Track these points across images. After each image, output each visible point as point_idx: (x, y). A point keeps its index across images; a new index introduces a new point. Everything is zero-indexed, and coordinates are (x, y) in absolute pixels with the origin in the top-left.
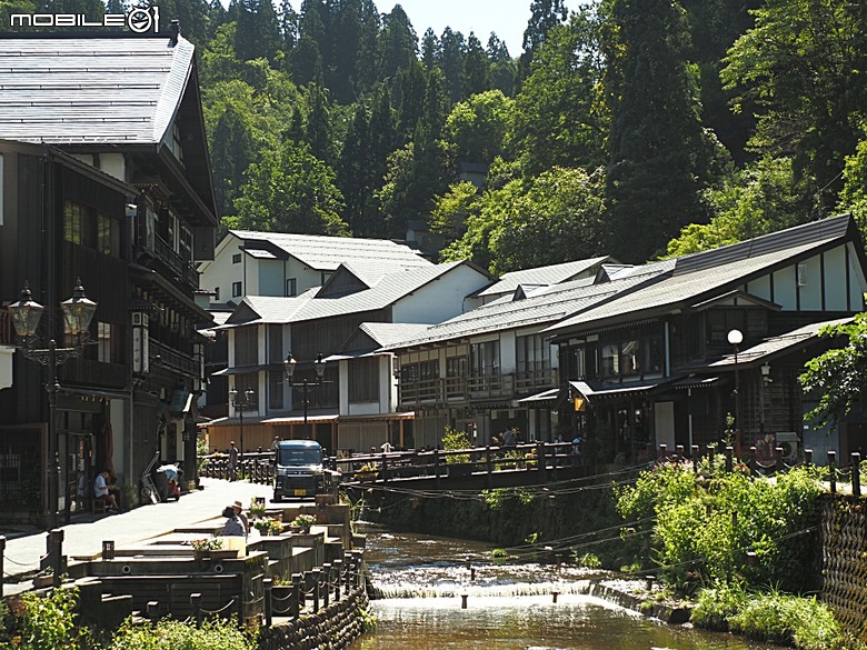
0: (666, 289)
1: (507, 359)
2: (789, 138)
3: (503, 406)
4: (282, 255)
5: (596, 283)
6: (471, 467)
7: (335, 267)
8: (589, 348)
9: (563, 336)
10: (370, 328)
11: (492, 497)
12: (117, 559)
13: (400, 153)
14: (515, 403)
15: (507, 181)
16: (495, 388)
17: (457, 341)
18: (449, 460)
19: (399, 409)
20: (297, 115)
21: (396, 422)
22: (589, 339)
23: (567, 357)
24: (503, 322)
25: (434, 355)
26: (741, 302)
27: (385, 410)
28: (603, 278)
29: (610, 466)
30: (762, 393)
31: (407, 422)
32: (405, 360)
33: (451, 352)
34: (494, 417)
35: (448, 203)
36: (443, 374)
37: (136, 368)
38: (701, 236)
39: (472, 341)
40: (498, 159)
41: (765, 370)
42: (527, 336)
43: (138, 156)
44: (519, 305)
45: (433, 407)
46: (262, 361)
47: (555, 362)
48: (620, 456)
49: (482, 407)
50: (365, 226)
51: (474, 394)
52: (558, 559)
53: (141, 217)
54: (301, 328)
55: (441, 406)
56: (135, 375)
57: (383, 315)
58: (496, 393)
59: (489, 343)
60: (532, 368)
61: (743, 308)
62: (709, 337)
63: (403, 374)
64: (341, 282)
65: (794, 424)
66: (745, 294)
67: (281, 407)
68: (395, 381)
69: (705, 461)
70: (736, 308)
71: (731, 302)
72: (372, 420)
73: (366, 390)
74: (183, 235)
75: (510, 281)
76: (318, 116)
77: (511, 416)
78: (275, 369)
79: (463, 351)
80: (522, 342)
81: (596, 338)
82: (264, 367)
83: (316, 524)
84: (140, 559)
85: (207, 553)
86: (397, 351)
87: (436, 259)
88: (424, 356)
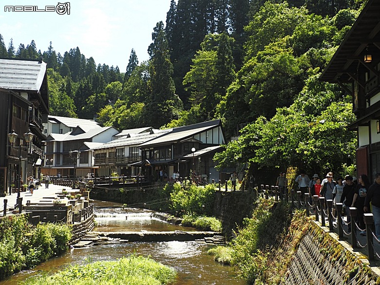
0: (171, 136)
1: (126, 153)
2: (199, 99)
3: (125, 165)
4: (59, 122)
5: (150, 134)
6: (119, 182)
7: (76, 127)
8: (150, 151)
9: (143, 148)
10: (87, 143)
11: (122, 190)
12: (31, 206)
13: (92, 97)
14: (128, 165)
15: (121, 106)
16: (122, 161)
17: (112, 148)
18: (113, 180)
19: (94, 166)
20: (63, 84)
21: (93, 169)
22: (151, 149)
23: (144, 153)
24: (126, 143)
25: (105, 151)
26: (192, 141)
27: (90, 166)
28: (152, 133)
29: (156, 183)
30: (198, 164)
31: (96, 169)
32: (97, 152)
33: (110, 151)
34: (122, 168)
35: (104, 111)
36: (108, 156)
37: (29, 152)
38: (176, 123)
39: (117, 148)
40: (119, 100)
41: (199, 159)
42: (132, 148)
43: (32, 94)
44: (129, 139)
45: (104, 165)
46: (54, 151)
47: (140, 154)
48: (159, 180)
49: (118, 166)
50: (81, 115)
51: (117, 162)
52: (141, 207)
53: (32, 111)
54: (66, 143)
55: (107, 165)
56: (28, 154)
57: (90, 140)
58: (123, 162)
59: (122, 149)
60: (133, 155)
61: (193, 142)
62: (184, 149)
63: (96, 156)
64: (77, 130)
65: (207, 173)
66: (193, 138)
67: (59, 164)
68: (93, 158)
69: (184, 182)
70: (191, 142)
71: (190, 140)
72: (86, 168)
73: (85, 160)
74: (40, 116)
75: (125, 132)
76: (69, 85)
77: (127, 168)
78: (58, 154)
79: (114, 150)
80: (131, 149)
81: (153, 148)
82: (55, 153)
83: (82, 196)
84: (37, 206)
85: (57, 204)
86: (95, 150)
87: (102, 126)
88: (102, 152)
